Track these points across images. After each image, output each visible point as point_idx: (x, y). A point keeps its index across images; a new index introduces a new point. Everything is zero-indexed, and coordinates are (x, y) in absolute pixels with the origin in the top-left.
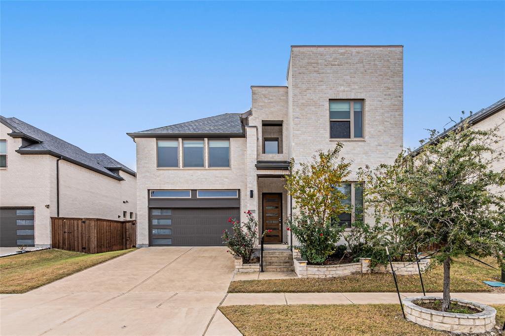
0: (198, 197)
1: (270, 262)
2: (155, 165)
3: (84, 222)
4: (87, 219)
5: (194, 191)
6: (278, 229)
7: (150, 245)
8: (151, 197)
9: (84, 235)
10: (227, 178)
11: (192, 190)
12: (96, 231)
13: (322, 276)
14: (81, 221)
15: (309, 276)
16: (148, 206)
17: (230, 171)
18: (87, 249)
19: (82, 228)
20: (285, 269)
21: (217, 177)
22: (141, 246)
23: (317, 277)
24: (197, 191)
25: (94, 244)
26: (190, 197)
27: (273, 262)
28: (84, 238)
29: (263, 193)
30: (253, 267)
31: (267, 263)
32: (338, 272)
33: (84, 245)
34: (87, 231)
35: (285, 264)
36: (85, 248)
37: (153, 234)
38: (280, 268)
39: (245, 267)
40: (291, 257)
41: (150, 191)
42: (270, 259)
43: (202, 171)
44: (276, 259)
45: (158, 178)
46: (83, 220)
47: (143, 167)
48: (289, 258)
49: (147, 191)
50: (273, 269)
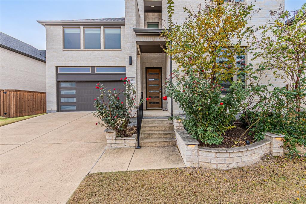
0: (96, 73)
1: (149, 134)
2: (62, 47)
3: (5, 93)
4: (8, 90)
5: (93, 68)
6: (159, 97)
7: (58, 110)
8: (58, 73)
9: (5, 103)
10: (118, 57)
11: (91, 67)
12: (15, 100)
13: (223, 165)
14: (3, 92)
15: (201, 164)
16: (56, 80)
17: (120, 52)
18: (8, 114)
19: (4, 98)
20: (166, 144)
21: (111, 56)
22: (50, 111)
23: (215, 167)
24: (96, 68)
25: (13, 110)
26: (90, 73)
27: (152, 134)
28: (5, 106)
29: (146, 67)
30: (127, 141)
31: (146, 135)
32: (245, 159)
33: (5, 111)
34: (7, 100)
35: (165, 136)
36: (6, 114)
37: (61, 102)
38: (160, 142)
39: (118, 142)
40: (172, 128)
41: (58, 68)
42: (149, 129)
43: (99, 51)
44: (156, 129)
45: (63, 57)
46: (5, 91)
47: (51, 48)
48: (169, 128)
49: (55, 68)
50: (152, 144)
